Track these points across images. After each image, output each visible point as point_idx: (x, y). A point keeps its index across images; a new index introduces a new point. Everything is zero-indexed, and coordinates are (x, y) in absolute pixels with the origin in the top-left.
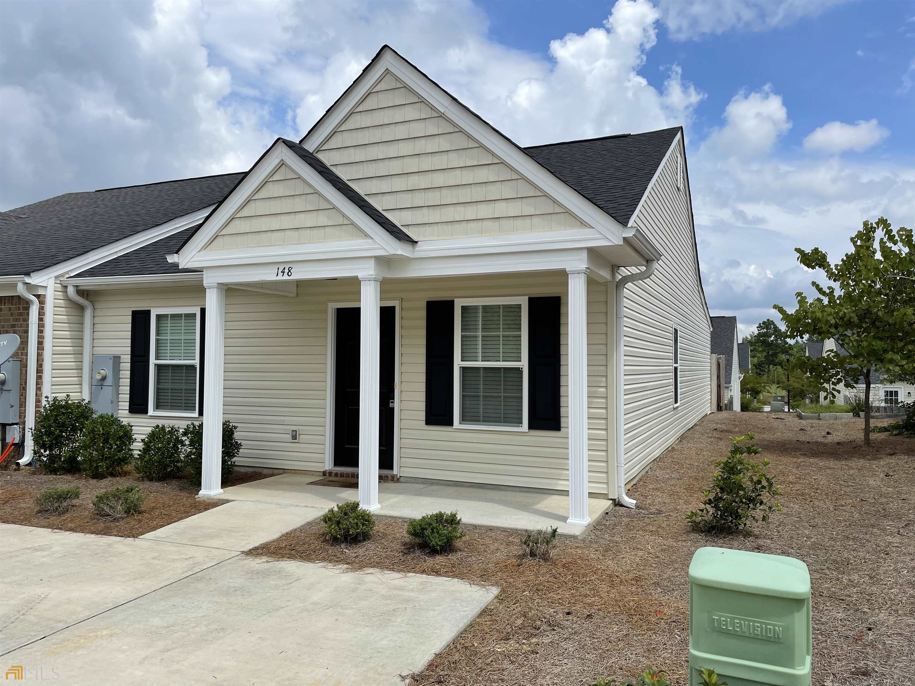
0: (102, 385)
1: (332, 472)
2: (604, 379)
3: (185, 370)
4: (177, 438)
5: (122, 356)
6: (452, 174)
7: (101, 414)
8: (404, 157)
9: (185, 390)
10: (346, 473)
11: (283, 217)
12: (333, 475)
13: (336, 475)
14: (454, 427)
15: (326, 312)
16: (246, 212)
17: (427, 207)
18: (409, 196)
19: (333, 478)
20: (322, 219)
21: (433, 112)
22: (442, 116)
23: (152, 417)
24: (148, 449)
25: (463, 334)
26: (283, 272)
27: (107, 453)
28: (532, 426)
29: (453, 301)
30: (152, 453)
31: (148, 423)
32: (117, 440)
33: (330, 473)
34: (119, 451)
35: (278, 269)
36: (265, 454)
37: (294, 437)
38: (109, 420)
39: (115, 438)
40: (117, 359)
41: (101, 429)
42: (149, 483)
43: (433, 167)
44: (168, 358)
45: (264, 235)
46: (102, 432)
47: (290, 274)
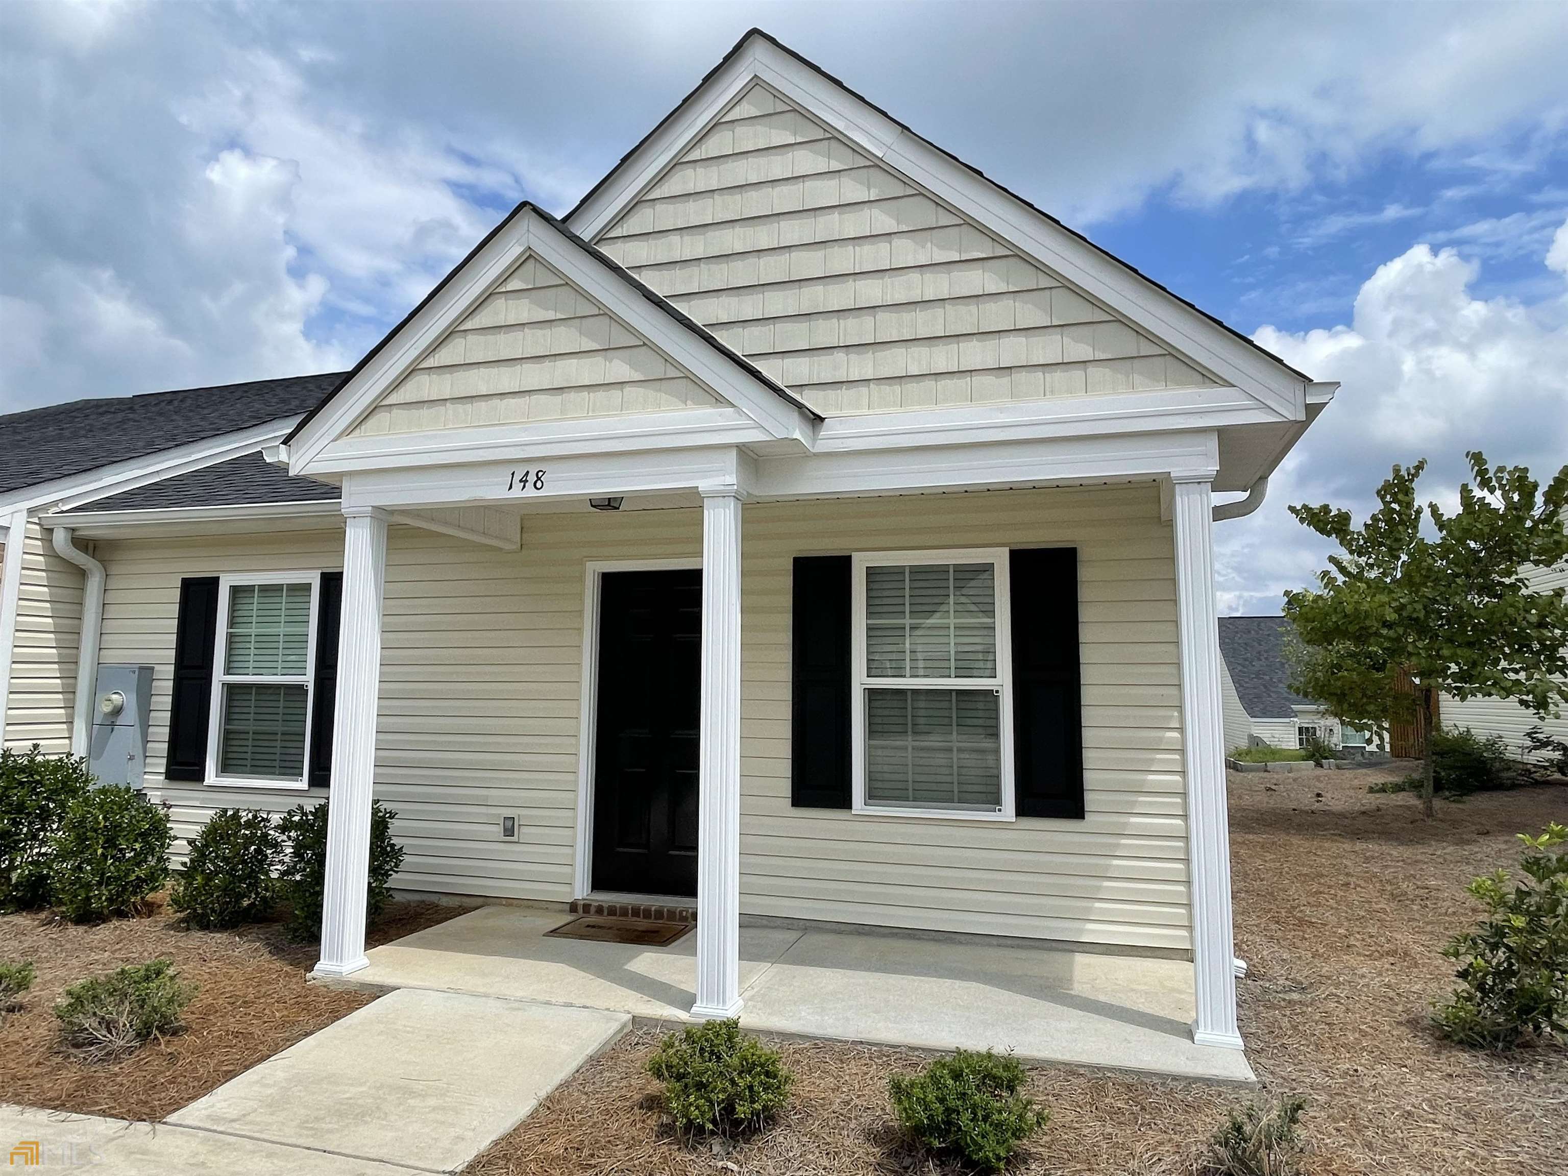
0: (113, 724)
1: (590, 905)
2: (1176, 714)
3: (285, 694)
4: (265, 835)
5: (157, 667)
6: (900, 280)
7: (104, 787)
8: (792, 249)
9: (282, 734)
10: (621, 908)
11: (527, 366)
12: (593, 910)
13: (600, 910)
14: (853, 812)
15: (581, 579)
16: (443, 357)
17: (844, 349)
18: (802, 327)
19: (593, 919)
20: (619, 369)
21: (857, 157)
22: (878, 165)
23: (213, 788)
24: (203, 859)
25: (869, 622)
26: (524, 481)
27: (112, 868)
28: (1022, 810)
29: (850, 557)
30: (209, 869)
31: (203, 800)
32: (136, 841)
33: (587, 908)
34: (138, 865)
35: (513, 474)
36: (451, 866)
37: (509, 831)
38: (120, 798)
39: (132, 837)
40: (146, 673)
41: (101, 817)
42: (200, 934)
43: (857, 266)
44: (250, 671)
45: (483, 405)
46: (102, 824)
47: (539, 485)
